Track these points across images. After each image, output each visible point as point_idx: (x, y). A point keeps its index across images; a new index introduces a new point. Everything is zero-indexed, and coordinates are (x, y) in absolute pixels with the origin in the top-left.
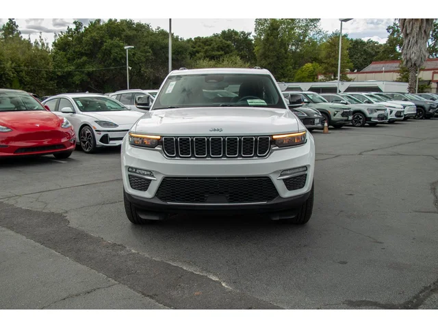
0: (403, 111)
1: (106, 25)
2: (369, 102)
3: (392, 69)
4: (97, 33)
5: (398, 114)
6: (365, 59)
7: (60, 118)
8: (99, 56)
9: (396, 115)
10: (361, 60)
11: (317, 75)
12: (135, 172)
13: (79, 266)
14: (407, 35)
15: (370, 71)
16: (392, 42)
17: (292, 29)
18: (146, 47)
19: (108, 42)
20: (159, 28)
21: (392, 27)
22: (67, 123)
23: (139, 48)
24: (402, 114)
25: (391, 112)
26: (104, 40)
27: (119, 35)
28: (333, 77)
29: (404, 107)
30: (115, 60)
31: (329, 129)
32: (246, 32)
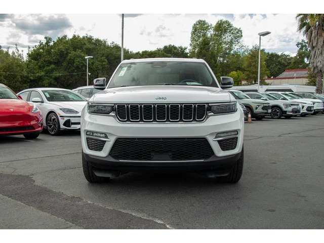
0: (313, 107)
1: (71, 40)
2: (284, 99)
3: (302, 76)
4: (63, 46)
5: (309, 109)
6: (280, 68)
7: (31, 105)
8: (65, 64)
9: (307, 110)
10: (276, 69)
11: (241, 81)
12: (92, 135)
13: (42, 213)
14: (313, 48)
15: (284, 77)
16: (301, 55)
17: (221, 44)
18: (103, 58)
19: (72, 54)
20: (113, 43)
21: (301, 44)
22: (37, 109)
23: (97, 58)
24: (312, 109)
25: (303, 107)
26: (69, 51)
27: (81, 48)
28: (253, 82)
29: (314, 103)
30: (77, 67)
31: (252, 120)
32: (183, 47)
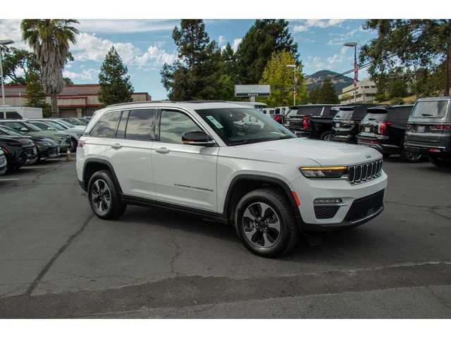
14: (44, 63)
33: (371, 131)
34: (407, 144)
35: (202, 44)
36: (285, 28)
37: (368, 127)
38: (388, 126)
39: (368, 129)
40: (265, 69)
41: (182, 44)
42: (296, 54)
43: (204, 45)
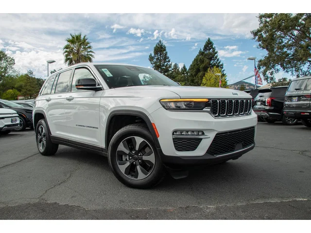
11: (17, 97)
28: (29, 97)
33: (261, 104)
34: (286, 111)
35: (166, 63)
36: (216, 55)
37: (259, 101)
38: (272, 100)
39: (259, 103)
40: (204, 77)
41: (154, 63)
42: (223, 69)
43: (167, 64)
